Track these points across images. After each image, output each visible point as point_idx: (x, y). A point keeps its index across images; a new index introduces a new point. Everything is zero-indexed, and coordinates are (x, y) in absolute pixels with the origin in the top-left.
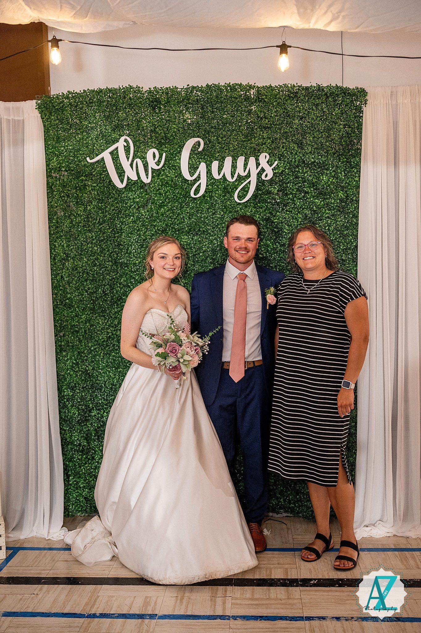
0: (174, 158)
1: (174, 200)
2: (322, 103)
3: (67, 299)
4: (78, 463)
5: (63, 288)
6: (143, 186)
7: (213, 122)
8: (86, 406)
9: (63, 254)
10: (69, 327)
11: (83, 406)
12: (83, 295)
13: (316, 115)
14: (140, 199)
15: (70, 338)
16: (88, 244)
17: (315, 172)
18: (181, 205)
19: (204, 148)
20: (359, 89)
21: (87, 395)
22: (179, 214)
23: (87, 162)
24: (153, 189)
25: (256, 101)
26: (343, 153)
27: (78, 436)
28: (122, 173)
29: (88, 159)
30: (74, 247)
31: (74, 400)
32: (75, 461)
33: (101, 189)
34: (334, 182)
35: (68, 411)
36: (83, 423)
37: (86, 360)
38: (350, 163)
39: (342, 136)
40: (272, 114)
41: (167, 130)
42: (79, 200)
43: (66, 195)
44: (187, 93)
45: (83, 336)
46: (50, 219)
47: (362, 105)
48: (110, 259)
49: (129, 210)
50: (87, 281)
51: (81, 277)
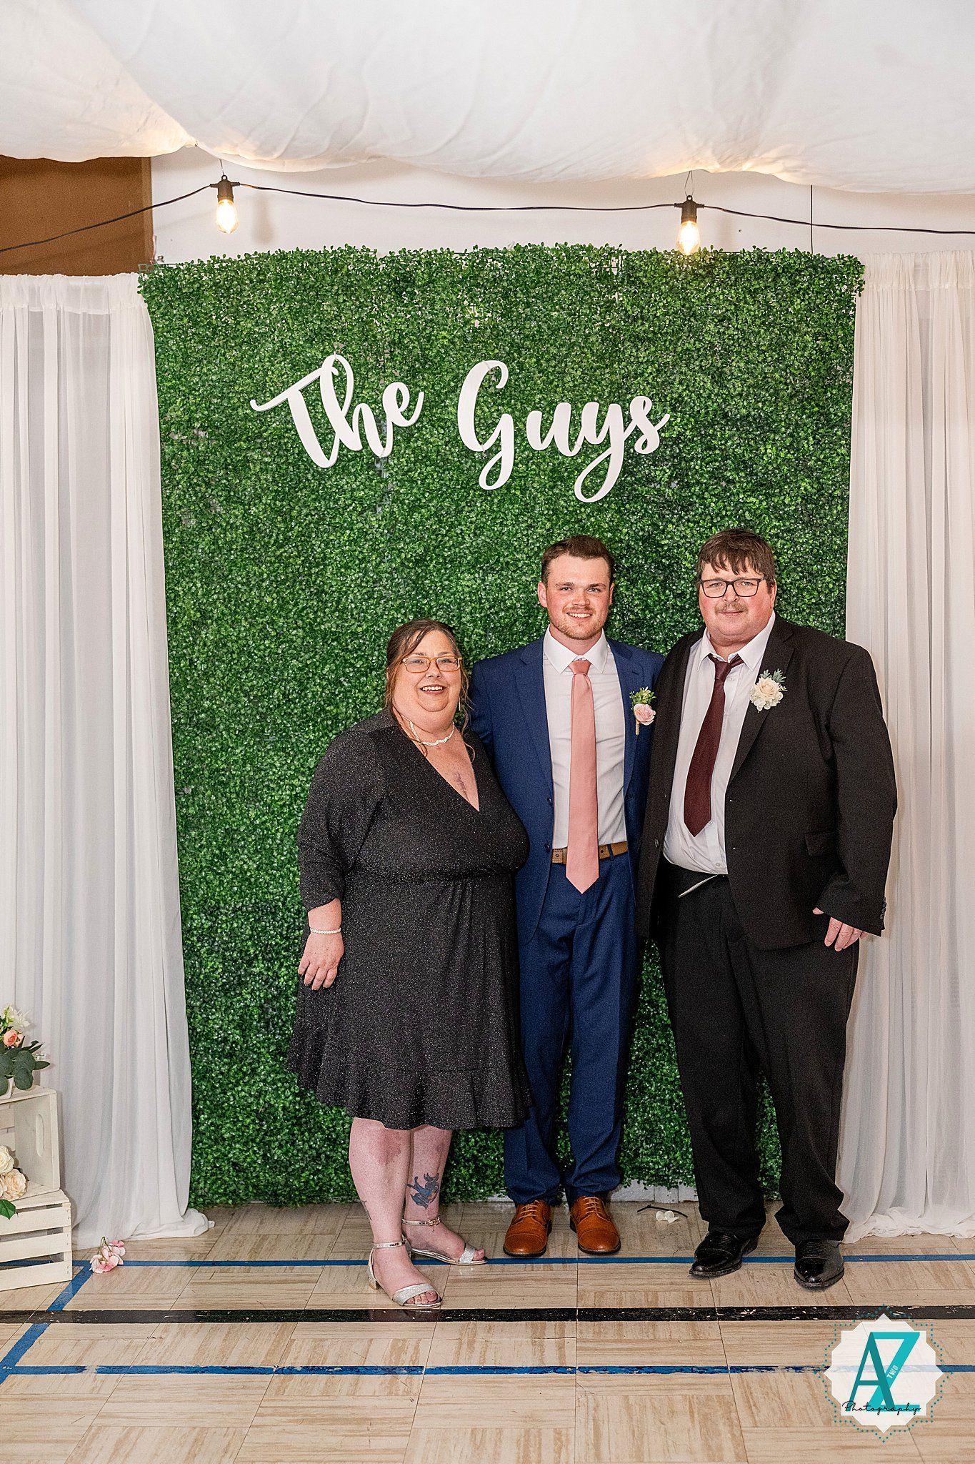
0: (443, 402)
1: (442, 495)
2: (766, 288)
3: (203, 711)
4: (219, 1082)
5: (192, 688)
6: (373, 463)
7: (528, 326)
8: (241, 951)
9: (195, 611)
10: (206, 772)
11: (233, 951)
12: (237, 702)
13: (752, 313)
14: (367, 491)
15: (207, 798)
16: (251, 590)
17: (748, 438)
18: (458, 505)
19: (509, 380)
20: (846, 259)
21: (244, 926)
22: (452, 526)
23: (251, 409)
24: (396, 469)
25: (622, 282)
26: (811, 395)
27: (222, 1021)
28: (327, 434)
29: (253, 403)
30: (221, 596)
31: (214, 938)
32: (213, 1077)
33: (281, 468)
34: (790, 459)
35: (200, 963)
36: (234, 990)
37: (243, 847)
38: (827, 415)
39: (810, 358)
40: (657, 309)
41: (428, 341)
42: (232, 494)
43: (204, 481)
44: (473, 263)
45: (238, 795)
46: (167, 535)
47: (852, 291)
48: (300, 623)
49: (342, 515)
50: (248, 672)
51: (236, 661)
